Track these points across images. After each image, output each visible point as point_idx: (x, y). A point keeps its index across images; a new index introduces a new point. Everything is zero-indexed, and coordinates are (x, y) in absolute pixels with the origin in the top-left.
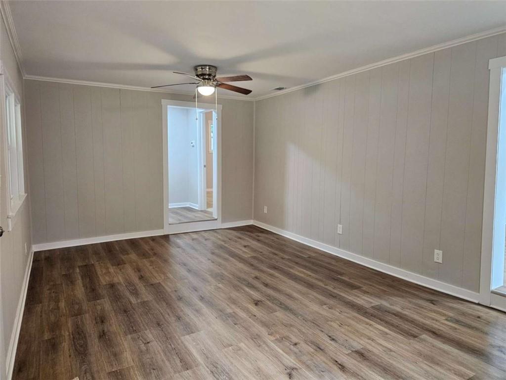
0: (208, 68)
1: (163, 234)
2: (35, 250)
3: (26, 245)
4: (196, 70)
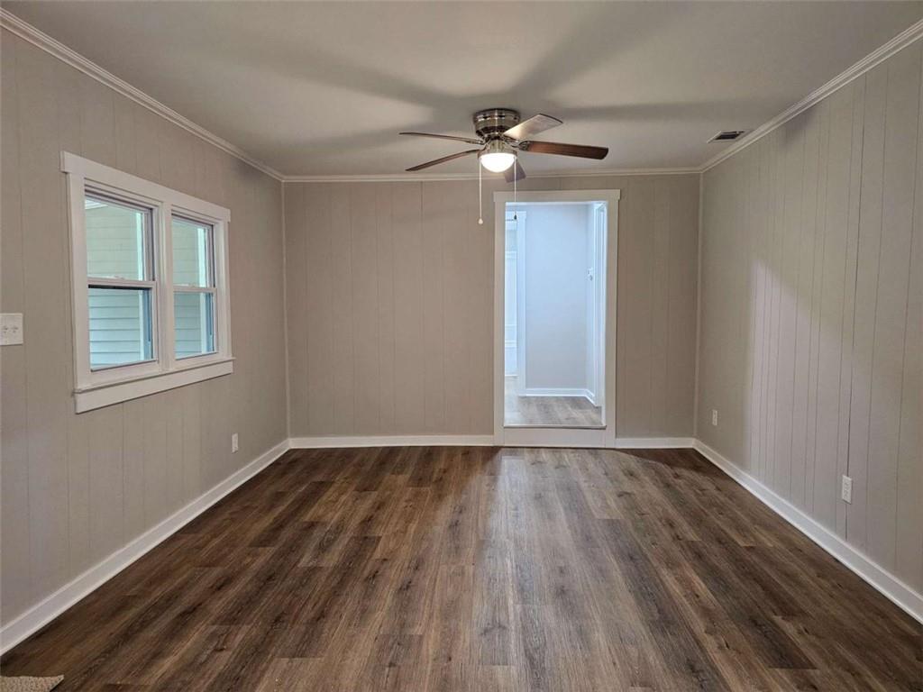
0: (496, 114)
1: (491, 445)
2: (293, 448)
3: (235, 438)
4: (475, 121)
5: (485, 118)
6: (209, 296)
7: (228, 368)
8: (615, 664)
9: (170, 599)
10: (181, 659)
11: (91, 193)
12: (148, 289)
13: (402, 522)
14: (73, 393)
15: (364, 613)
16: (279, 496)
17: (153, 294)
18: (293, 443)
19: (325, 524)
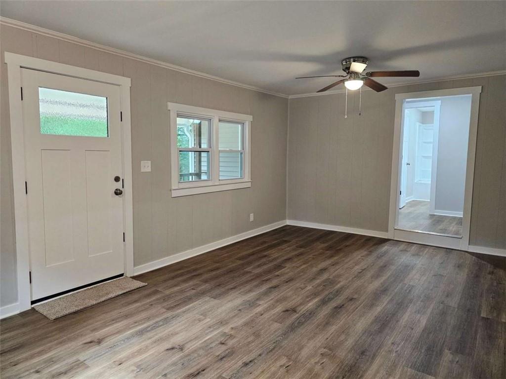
0: (352, 60)
1: (387, 238)
2: (288, 224)
3: (252, 216)
4: (342, 64)
5: (346, 62)
6: (241, 153)
7: (249, 185)
8: (327, 339)
9: (195, 270)
10: (181, 288)
11: (179, 116)
12: (208, 152)
13: (302, 263)
14: (171, 190)
15: (250, 291)
16: (265, 242)
17: (210, 153)
18: (289, 222)
19: (270, 257)
